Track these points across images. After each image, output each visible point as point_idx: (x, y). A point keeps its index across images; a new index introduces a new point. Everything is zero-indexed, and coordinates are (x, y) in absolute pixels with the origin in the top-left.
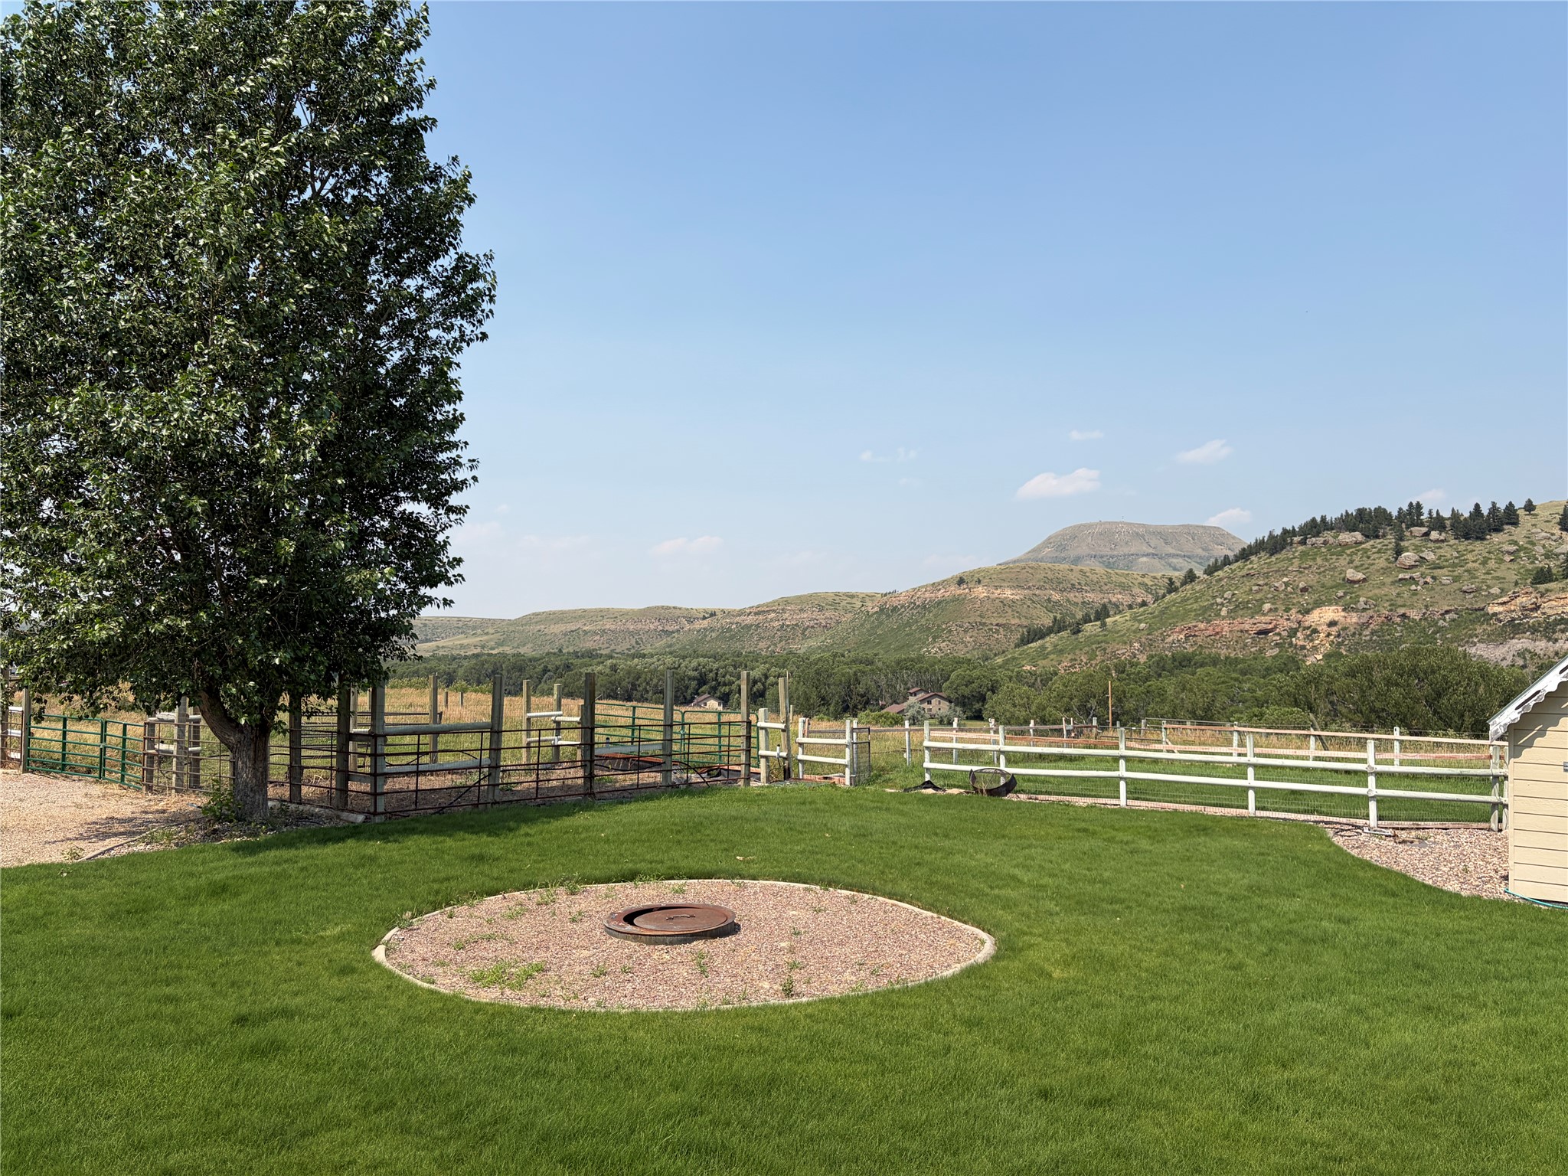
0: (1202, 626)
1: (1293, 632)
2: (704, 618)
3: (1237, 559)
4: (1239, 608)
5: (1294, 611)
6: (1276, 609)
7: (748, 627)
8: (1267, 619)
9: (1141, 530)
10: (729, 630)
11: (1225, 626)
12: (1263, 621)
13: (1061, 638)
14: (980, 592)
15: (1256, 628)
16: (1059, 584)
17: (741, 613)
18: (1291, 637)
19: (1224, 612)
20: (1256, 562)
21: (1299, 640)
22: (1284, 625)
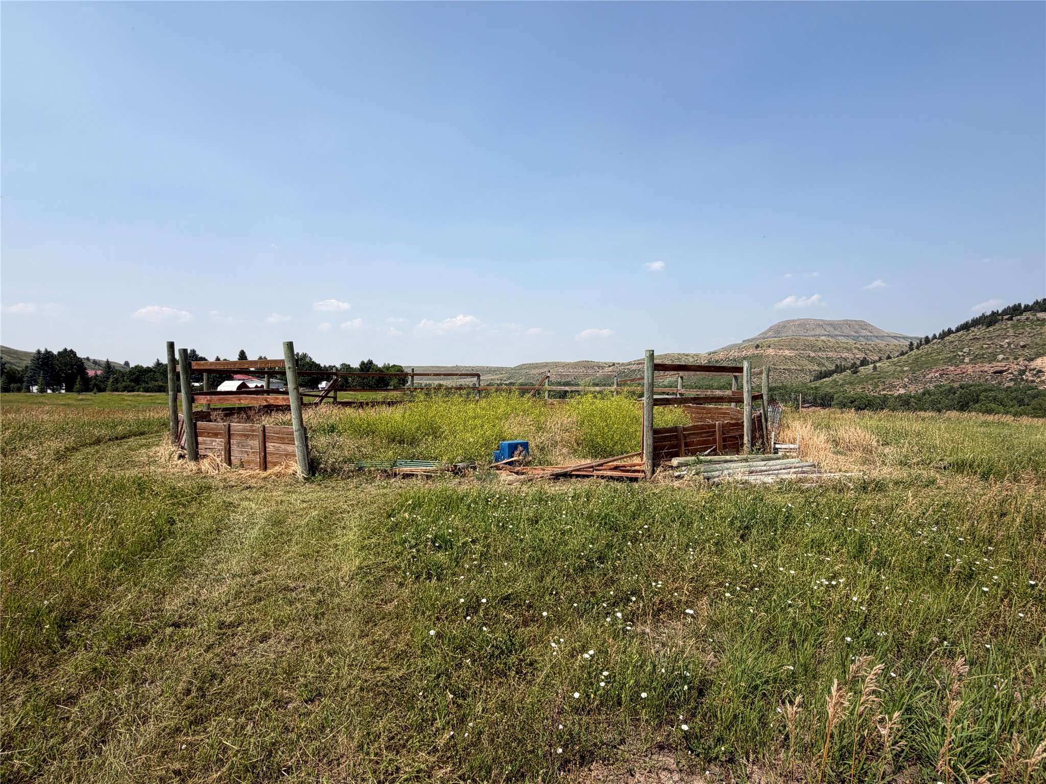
0: (952, 368)
1: (1022, 372)
2: (610, 366)
3: (958, 330)
4: (975, 359)
5: (1021, 359)
6: (1007, 359)
7: (634, 371)
8: (1003, 364)
9: (821, 323)
10: (624, 372)
11: (970, 369)
12: (999, 366)
13: (846, 376)
14: (771, 352)
15: (992, 370)
16: (812, 347)
17: (629, 364)
18: (1021, 375)
19: (967, 360)
20: (976, 331)
21: (1028, 376)
22: (1015, 368)
